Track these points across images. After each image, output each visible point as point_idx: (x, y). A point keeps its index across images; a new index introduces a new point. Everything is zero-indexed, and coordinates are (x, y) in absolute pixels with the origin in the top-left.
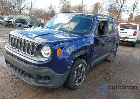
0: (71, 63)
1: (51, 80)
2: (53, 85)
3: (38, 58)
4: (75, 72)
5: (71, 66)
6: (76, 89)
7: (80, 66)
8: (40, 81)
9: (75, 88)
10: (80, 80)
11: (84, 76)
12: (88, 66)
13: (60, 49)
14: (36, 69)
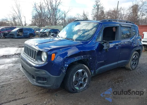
0: (65, 67)
1: (47, 81)
2: (50, 86)
3: (38, 62)
4: (74, 77)
5: (66, 70)
6: (76, 93)
7: (80, 71)
8: (40, 81)
9: (74, 91)
10: (81, 85)
11: (86, 81)
12: (91, 72)
13: (54, 54)
14: (36, 71)
